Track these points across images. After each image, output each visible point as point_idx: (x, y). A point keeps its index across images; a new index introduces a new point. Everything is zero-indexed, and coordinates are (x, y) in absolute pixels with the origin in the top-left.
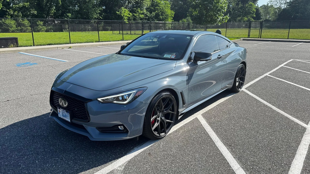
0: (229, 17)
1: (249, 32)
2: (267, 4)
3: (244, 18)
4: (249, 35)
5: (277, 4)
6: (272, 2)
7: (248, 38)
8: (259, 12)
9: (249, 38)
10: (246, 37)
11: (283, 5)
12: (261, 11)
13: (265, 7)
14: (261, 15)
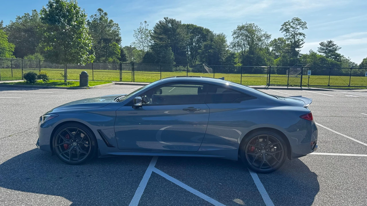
0: (95, 56)
1: (121, 75)
2: (131, 46)
3: (109, 59)
4: (121, 79)
7: (120, 82)
8: (124, 53)
9: (122, 81)
10: (117, 81)
11: (146, 48)
12: (126, 52)
13: (129, 49)
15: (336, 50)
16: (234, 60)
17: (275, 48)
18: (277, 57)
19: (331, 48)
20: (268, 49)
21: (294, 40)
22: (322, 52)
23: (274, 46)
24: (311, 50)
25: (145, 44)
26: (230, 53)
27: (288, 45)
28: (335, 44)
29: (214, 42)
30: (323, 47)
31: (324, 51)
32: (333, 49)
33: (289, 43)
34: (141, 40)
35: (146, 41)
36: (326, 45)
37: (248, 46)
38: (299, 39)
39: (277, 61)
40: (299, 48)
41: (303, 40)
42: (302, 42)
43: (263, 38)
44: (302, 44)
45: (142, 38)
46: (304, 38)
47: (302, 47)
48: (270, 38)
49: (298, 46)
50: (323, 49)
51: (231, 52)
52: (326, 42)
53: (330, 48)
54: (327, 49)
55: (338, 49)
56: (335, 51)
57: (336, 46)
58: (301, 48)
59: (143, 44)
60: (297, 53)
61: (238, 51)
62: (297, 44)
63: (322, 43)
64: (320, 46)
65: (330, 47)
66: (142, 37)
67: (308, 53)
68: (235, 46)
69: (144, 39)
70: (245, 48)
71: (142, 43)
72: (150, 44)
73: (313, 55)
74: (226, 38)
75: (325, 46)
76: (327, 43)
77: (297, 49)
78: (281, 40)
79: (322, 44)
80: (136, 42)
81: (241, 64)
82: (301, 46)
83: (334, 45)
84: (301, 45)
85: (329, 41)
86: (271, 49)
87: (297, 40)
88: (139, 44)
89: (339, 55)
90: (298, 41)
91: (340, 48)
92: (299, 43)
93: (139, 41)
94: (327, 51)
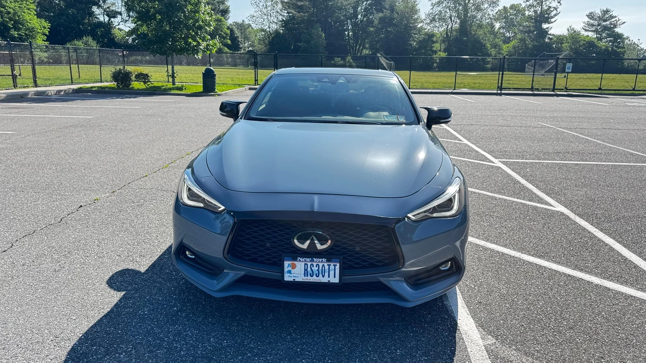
2: (243, 21)
5: (264, 22)
6: (254, 18)
7: (256, 85)
8: (236, 35)
11: (274, 26)
12: (237, 33)
13: (242, 27)
14: (238, 41)
15: (615, 26)
16: (433, 47)
17: (505, 23)
18: (507, 40)
19: (608, 23)
20: (493, 26)
21: (540, 9)
22: (590, 31)
23: (503, 19)
24: (570, 27)
25: (272, 18)
26: (426, 34)
27: (530, 17)
28: (614, 15)
29: (397, 13)
30: (592, 21)
31: (594, 29)
32: (611, 24)
33: (530, 13)
34: (265, 11)
35: (273, 13)
36: (599, 17)
37: (458, 20)
38: (550, 7)
39: (508, 47)
40: (549, 23)
41: (556, 9)
42: (555, 12)
43: (486, 6)
44: (555, 15)
45: (266, 7)
46: (559, 4)
47: (555, 21)
48: (498, 5)
49: (547, 20)
50: (593, 25)
51: (426, 30)
52: (598, 12)
53: (605, 23)
54: (599, 25)
55: (620, 25)
56: (613, 28)
57: (617, 18)
58: (552, 22)
59: (269, 17)
60: (545, 33)
61: (439, 29)
62: (544, 17)
63: (591, 13)
64: (587, 19)
65: (605, 21)
66: (267, 5)
67: (565, 33)
68: (433, 20)
69: (269, 8)
70: (452, 24)
71: (266, 17)
72: (280, 18)
73: (574, 36)
74: (418, 6)
75: (595, 20)
76: (600, 13)
77: (545, 26)
78: (517, 9)
79: (591, 16)
80: (255, 14)
81: (445, 53)
82: (553, 20)
83: (613, 17)
84: (552, 17)
85: (605, 9)
86: (497, 25)
87: (546, 8)
88: (262, 18)
89: (620, 36)
90: (548, 9)
91: (624, 23)
92: (549, 14)
93: (260, 13)
94: (600, 29)
